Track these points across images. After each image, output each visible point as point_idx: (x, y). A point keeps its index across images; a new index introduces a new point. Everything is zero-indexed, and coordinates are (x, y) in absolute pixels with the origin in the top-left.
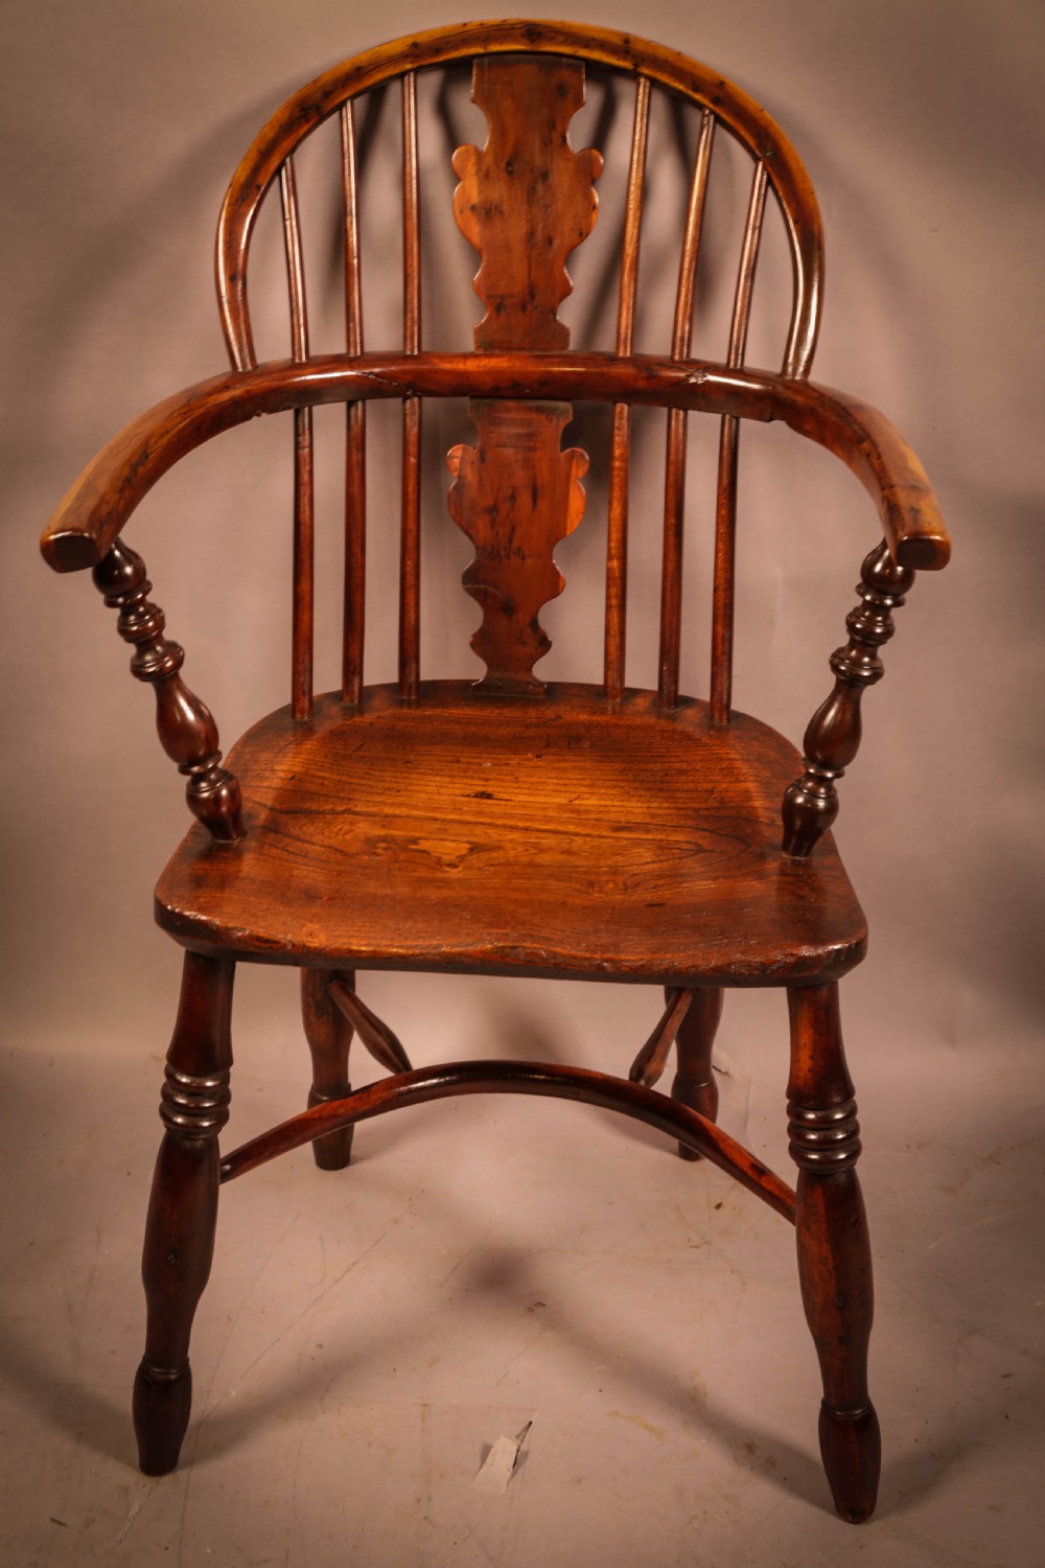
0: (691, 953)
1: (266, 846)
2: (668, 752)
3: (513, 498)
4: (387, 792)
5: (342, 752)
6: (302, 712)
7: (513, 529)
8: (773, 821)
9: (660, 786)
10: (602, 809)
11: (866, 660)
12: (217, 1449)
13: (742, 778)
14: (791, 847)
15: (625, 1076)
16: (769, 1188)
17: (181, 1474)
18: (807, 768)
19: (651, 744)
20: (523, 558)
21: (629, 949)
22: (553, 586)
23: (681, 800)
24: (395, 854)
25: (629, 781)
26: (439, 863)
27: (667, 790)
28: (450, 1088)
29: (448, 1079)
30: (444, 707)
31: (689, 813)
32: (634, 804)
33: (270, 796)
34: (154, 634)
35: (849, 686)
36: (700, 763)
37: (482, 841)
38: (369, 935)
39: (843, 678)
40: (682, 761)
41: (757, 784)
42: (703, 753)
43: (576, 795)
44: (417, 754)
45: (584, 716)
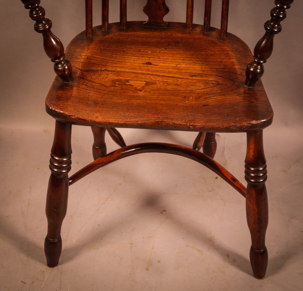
0: (218, 123)
1: (80, 84)
2: (207, 48)
4: (118, 63)
5: (102, 48)
6: (89, 34)
8: (242, 73)
9: (205, 60)
10: (187, 68)
11: (276, 26)
12: (70, 259)
13: (231, 57)
14: (248, 84)
15: (192, 147)
16: (237, 186)
17: (59, 267)
18: (254, 59)
19: (201, 45)
21: (198, 122)
23: (212, 65)
24: (122, 86)
25: (195, 58)
26: (136, 90)
27: (207, 61)
28: (137, 152)
29: (137, 149)
30: (135, 31)
31: (215, 70)
32: (197, 67)
33: (80, 65)
34: (42, 17)
35: (270, 34)
36: (217, 52)
37: (149, 81)
38: (115, 118)
39: (268, 31)
40: (212, 51)
41: (236, 60)
42: (218, 48)
43: (178, 63)
44: (127, 49)
45: (180, 35)
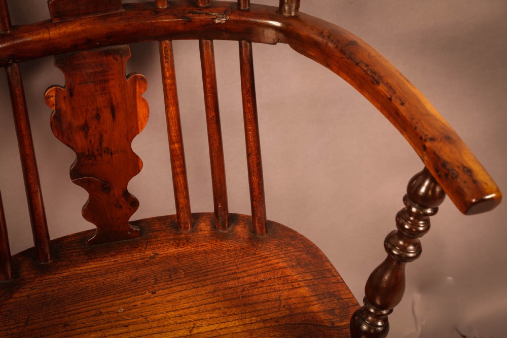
2: (238, 268)
3: (98, 117)
7: (101, 136)
9: (244, 302)
13: (296, 284)
19: (224, 263)
20: (111, 154)
22: (134, 165)
25: (222, 301)
27: (250, 304)
30: (75, 265)
32: (233, 324)
36: (262, 275)
40: (250, 275)
41: (307, 288)
42: (261, 265)
43: (192, 324)
44: (69, 315)
45: (172, 250)
